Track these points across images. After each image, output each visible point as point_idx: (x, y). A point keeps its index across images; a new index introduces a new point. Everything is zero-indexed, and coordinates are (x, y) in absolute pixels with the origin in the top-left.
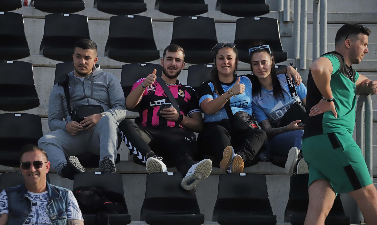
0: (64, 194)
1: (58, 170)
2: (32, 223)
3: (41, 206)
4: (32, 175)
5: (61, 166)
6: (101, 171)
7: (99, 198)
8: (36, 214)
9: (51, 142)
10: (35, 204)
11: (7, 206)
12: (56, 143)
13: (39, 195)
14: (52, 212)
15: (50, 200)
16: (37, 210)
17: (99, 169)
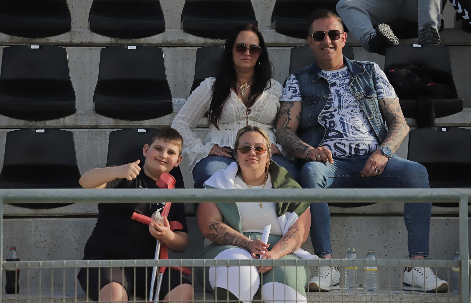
0: (369, 68)
1: (363, 43)
2: (334, 107)
3: (342, 86)
4: (326, 49)
5: (367, 37)
6: (420, 43)
7: (419, 79)
8: (336, 95)
9: (353, 5)
10: (334, 84)
11: (299, 92)
12: (360, 7)
13: (338, 73)
14: (357, 90)
15: (353, 76)
16: (337, 92)
17: (418, 41)
